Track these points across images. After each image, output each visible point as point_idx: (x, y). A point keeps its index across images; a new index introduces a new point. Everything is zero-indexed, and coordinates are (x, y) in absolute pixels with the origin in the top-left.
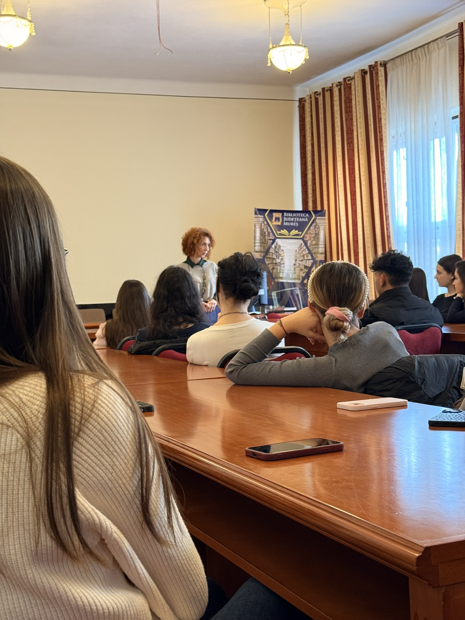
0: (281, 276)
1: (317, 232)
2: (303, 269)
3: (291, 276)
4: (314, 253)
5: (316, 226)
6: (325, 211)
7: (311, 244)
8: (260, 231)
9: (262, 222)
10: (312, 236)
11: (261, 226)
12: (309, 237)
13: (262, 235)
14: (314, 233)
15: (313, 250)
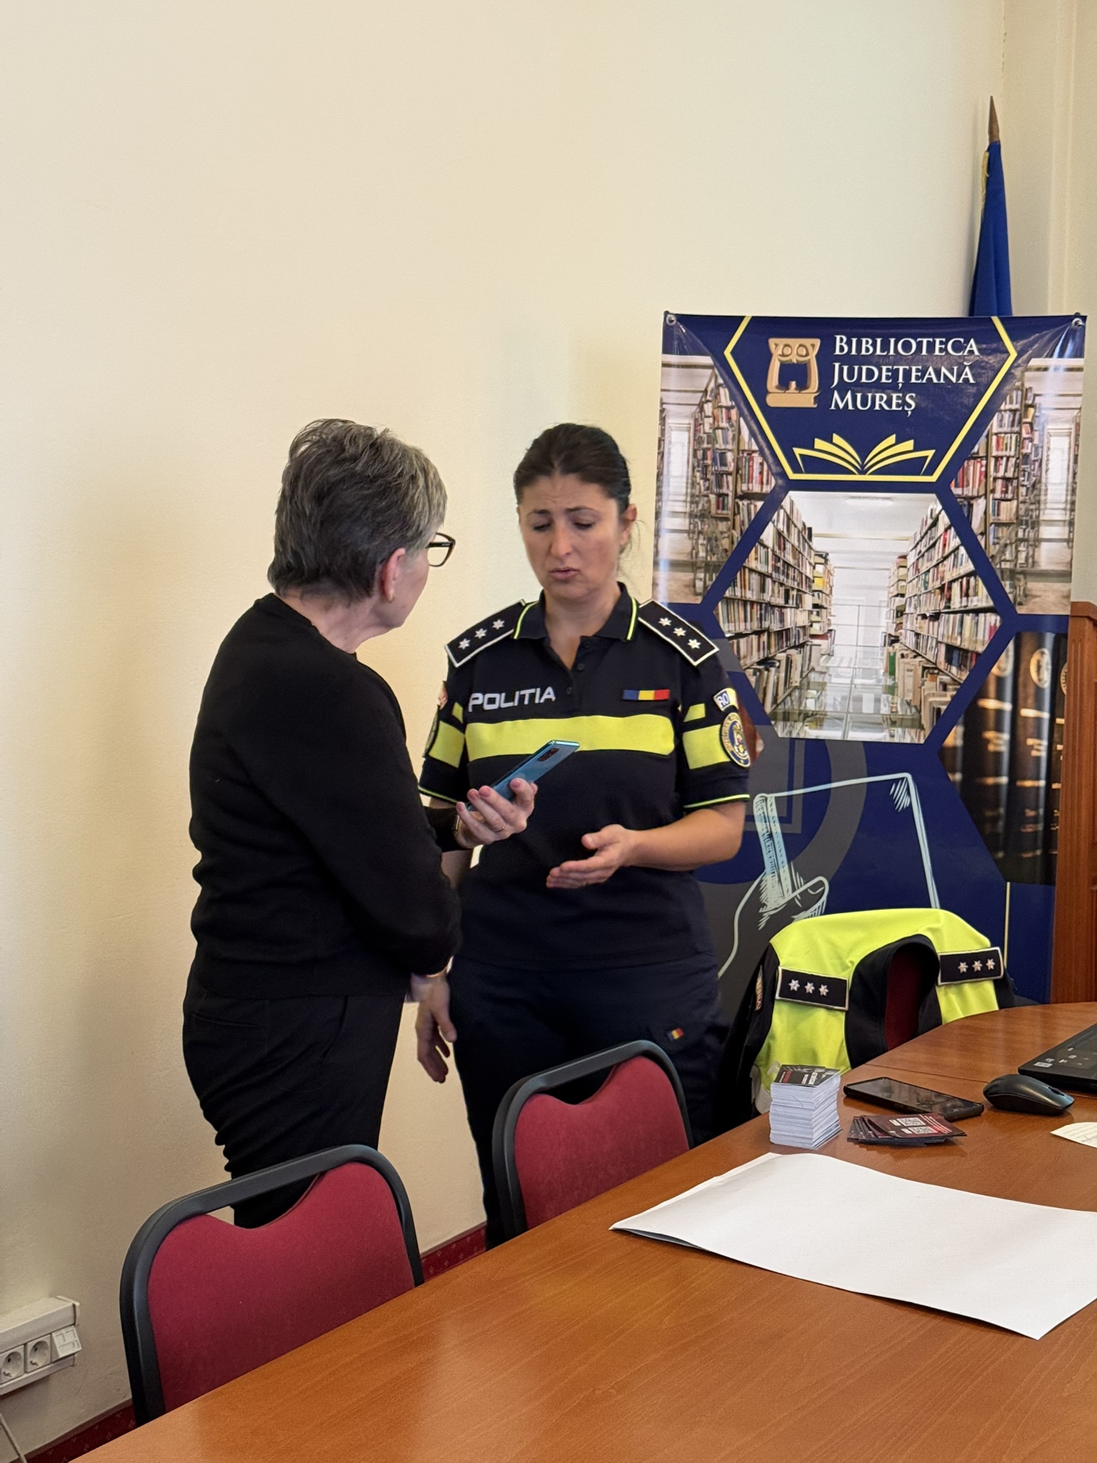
0: (810, 705)
1: (1028, 448)
2: (942, 665)
3: (868, 707)
4: (1008, 573)
5: (1026, 410)
6: (1081, 323)
7: (991, 519)
8: (694, 446)
9: (706, 391)
10: (996, 470)
11: (696, 420)
12: (983, 477)
13: (703, 469)
14: (1012, 453)
15: (1005, 555)
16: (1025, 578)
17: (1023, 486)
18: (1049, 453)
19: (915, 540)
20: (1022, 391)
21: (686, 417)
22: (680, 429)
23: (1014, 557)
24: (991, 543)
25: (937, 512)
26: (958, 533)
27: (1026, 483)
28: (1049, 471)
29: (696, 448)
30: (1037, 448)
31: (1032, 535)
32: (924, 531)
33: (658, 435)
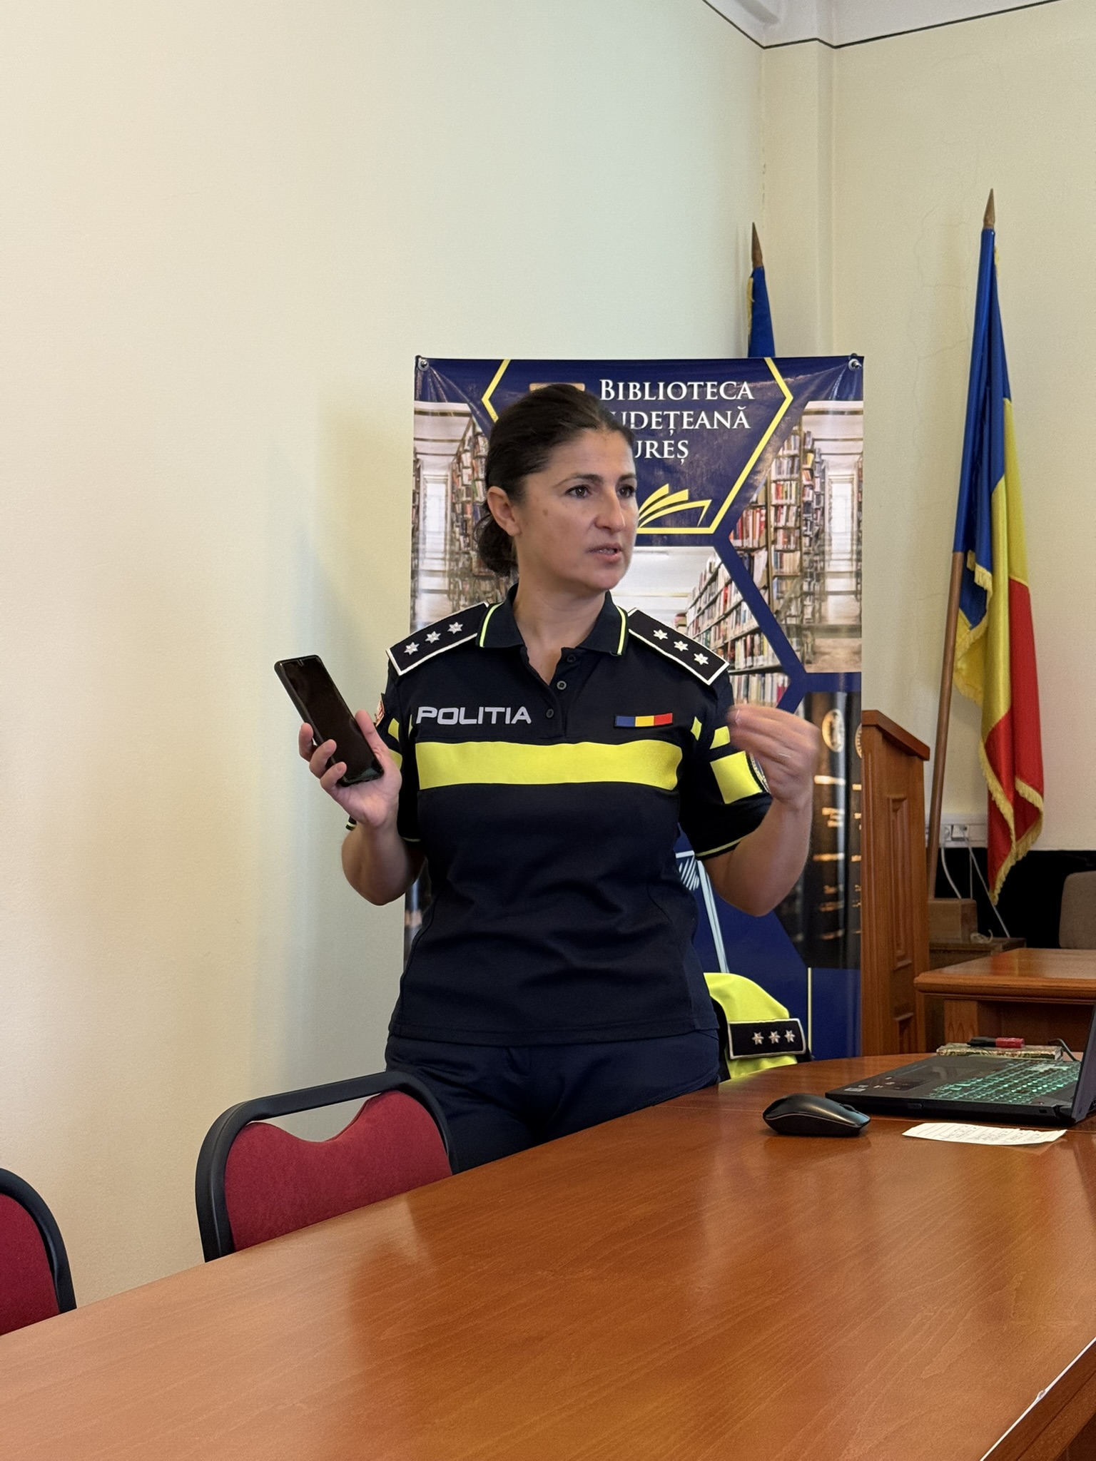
4: (794, 630)
5: (805, 457)
6: (857, 364)
7: (774, 572)
8: (452, 498)
9: (463, 441)
10: (777, 519)
11: (453, 471)
12: (763, 527)
13: (462, 525)
14: (793, 501)
15: (790, 610)
16: (812, 634)
17: (806, 536)
18: (831, 500)
19: (694, 596)
20: (800, 436)
21: (443, 468)
22: (435, 482)
23: (799, 613)
24: (775, 597)
25: (716, 566)
26: (741, 588)
27: (809, 533)
28: (832, 520)
29: (454, 501)
30: (818, 496)
31: (817, 588)
32: (703, 586)
33: (412, 487)
